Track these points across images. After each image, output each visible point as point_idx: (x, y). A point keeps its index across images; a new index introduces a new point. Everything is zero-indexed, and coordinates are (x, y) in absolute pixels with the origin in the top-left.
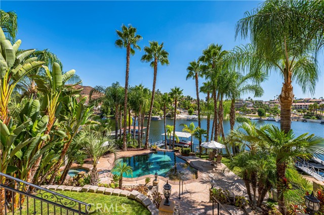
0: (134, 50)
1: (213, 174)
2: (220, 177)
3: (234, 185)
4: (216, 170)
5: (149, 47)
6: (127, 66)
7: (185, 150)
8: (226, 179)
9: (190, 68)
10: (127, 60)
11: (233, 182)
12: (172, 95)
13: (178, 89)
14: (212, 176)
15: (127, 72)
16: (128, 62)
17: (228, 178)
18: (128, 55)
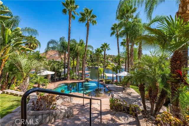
0: (75, 16)
1: (122, 94)
2: (127, 96)
3: (137, 101)
4: (125, 92)
5: (84, 12)
6: (69, 25)
7: (108, 81)
8: (132, 98)
9: (113, 29)
10: (70, 21)
11: (136, 100)
12: (102, 47)
13: (106, 44)
14: (121, 95)
15: (69, 29)
16: (70, 23)
17: (134, 97)
18: (70, 18)
